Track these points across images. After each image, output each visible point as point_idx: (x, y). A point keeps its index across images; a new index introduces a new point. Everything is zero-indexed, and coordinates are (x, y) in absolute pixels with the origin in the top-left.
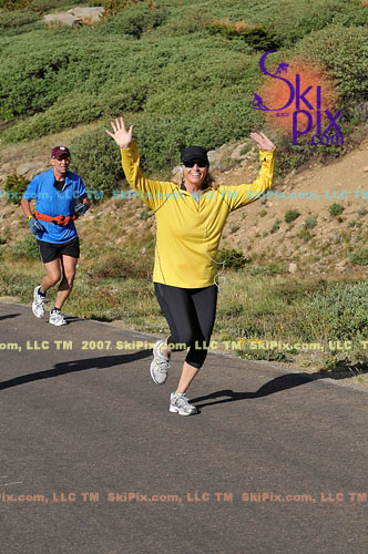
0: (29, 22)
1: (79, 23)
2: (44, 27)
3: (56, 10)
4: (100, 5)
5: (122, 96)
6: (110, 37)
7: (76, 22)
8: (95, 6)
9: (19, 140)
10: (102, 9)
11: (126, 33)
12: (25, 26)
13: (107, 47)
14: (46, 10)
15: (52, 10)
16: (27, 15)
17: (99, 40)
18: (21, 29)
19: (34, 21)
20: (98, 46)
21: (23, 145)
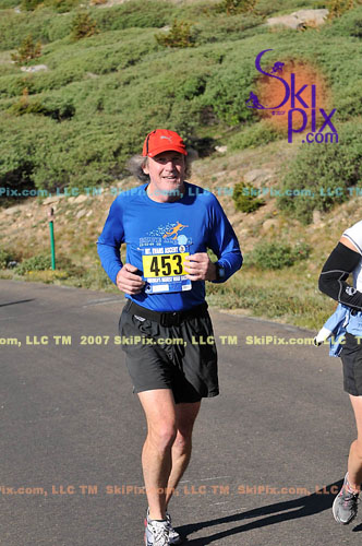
0: (252, 26)
1: (304, 27)
2: (268, 30)
3: (279, 14)
4: (324, 7)
5: (350, 100)
6: (336, 40)
7: (300, 25)
8: (319, 8)
9: (246, 146)
10: (326, 11)
11: (352, 35)
12: (249, 30)
13: (333, 50)
14: (269, 13)
15: (275, 14)
16: (250, 19)
17: (324, 43)
18: (244, 34)
19: (257, 25)
20: (323, 49)
21: (250, 152)
